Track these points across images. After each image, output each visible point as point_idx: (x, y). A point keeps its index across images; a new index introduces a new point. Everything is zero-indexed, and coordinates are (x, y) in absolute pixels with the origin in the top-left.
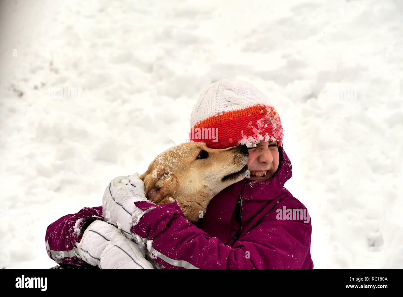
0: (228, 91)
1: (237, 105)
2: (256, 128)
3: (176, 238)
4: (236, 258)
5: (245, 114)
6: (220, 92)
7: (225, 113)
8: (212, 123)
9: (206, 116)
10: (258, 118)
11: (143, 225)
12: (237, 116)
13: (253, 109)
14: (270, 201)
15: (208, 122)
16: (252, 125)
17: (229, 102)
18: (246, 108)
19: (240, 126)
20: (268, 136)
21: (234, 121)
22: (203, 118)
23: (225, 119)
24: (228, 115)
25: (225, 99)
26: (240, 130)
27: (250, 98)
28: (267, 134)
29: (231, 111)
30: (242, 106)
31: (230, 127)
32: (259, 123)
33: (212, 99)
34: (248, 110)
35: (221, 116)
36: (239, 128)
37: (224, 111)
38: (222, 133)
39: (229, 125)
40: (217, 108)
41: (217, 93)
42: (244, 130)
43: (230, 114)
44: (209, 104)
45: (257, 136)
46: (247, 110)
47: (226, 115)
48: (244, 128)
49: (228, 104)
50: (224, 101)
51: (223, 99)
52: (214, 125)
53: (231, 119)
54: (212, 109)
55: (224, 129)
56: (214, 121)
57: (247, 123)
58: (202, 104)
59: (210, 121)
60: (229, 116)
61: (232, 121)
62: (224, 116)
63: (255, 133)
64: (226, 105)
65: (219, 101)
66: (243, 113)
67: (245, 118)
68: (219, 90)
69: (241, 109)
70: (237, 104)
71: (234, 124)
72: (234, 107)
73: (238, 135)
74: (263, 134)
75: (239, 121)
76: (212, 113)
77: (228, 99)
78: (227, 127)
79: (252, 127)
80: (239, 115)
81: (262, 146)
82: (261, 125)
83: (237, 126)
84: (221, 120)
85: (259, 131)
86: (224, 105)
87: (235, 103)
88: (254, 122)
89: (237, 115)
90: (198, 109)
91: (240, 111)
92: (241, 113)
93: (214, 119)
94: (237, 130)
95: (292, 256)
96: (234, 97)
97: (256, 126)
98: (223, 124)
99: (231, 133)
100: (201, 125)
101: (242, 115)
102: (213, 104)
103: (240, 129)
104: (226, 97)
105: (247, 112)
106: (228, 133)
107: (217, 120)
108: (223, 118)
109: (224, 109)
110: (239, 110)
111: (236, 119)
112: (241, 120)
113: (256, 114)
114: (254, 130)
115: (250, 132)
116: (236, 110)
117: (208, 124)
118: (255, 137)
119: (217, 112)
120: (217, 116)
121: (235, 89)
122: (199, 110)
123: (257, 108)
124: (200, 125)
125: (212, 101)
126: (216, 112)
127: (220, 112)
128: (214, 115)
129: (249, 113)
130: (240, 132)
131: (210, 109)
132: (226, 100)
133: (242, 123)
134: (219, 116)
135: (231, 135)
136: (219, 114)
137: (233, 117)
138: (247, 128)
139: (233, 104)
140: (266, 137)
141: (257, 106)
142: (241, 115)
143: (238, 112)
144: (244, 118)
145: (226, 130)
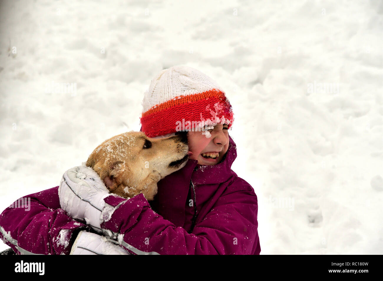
0: (184, 76)
1: (194, 90)
2: (214, 111)
3: (147, 232)
4: (202, 248)
5: (203, 98)
6: (175, 77)
7: (183, 97)
8: (170, 106)
9: (163, 100)
10: (215, 101)
11: (115, 221)
12: (195, 100)
13: (210, 93)
14: (221, 184)
15: (166, 106)
16: (210, 108)
17: (187, 87)
18: (203, 92)
19: (199, 109)
20: (224, 118)
21: (193, 105)
22: (160, 102)
23: (183, 103)
24: (186, 99)
25: (182, 83)
26: (198, 113)
27: (206, 83)
28: (223, 116)
29: (189, 95)
30: (199, 91)
31: (189, 110)
32: (216, 106)
33: (168, 84)
34: (206, 94)
35: (179, 100)
36: (197, 111)
37: (181, 95)
38: (180, 116)
39: (188, 108)
40: (174, 92)
41: (172, 79)
42: (202, 113)
43: (188, 97)
44: (165, 89)
45: (214, 119)
46: (204, 94)
47: (184, 99)
48: (203, 110)
49: (185, 88)
50: (180, 86)
51: (179, 83)
52: (173, 109)
53: (190, 102)
54: (170, 94)
55: (182, 112)
56: (172, 105)
57: (205, 106)
58: (156, 89)
59: (167, 104)
60: (188, 99)
61: (190, 104)
62: (182, 99)
63: (212, 116)
64: (183, 89)
65: (175, 86)
66: (200, 97)
67: (203, 101)
68: (173, 76)
69: (198, 93)
70: (194, 88)
71: (193, 107)
72: (192, 91)
73: (197, 117)
74: (220, 116)
75: (198, 104)
76: (170, 97)
77: (185, 84)
78: (186, 110)
79: (210, 110)
80: (197, 98)
81: (218, 129)
82: (218, 108)
83: (196, 109)
84: (179, 104)
85: (217, 114)
86: (182, 89)
87: (192, 87)
88: (211, 105)
89: (195, 98)
90: (152, 94)
91: (197, 95)
92: (199, 97)
93: (172, 102)
94: (196, 112)
95: (248, 238)
96: (191, 82)
97: (214, 109)
98: (181, 107)
99: (190, 116)
100: (158, 109)
101: (200, 99)
102: (169, 89)
103: (199, 111)
104: (182, 82)
105: (205, 96)
106: (187, 115)
107: (175, 104)
108: (181, 102)
109: (181, 93)
110: (196, 93)
111: (194, 102)
112: (199, 103)
113: (213, 98)
114: (212, 113)
115: (208, 114)
116: (194, 94)
117: (166, 108)
118: (213, 120)
119: (175, 96)
120: (175, 99)
121: (189, 74)
122: (154, 94)
123: (213, 92)
124: (156, 108)
125: (168, 86)
126: (173, 96)
127: (178, 96)
128: (172, 99)
129: (206, 97)
130: (198, 115)
131: (167, 93)
132: (182, 85)
133: (200, 106)
134: (178, 100)
135: (189, 117)
136: (177, 97)
137: (191, 100)
138: (205, 111)
139: (190, 89)
140: (222, 120)
141: (213, 90)
142: (198, 98)
143: (196, 96)
144: (201, 101)
145: (185, 112)
